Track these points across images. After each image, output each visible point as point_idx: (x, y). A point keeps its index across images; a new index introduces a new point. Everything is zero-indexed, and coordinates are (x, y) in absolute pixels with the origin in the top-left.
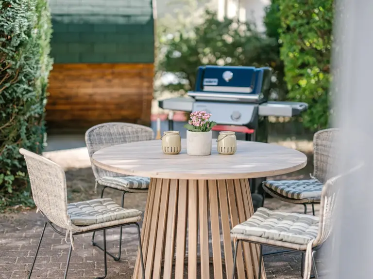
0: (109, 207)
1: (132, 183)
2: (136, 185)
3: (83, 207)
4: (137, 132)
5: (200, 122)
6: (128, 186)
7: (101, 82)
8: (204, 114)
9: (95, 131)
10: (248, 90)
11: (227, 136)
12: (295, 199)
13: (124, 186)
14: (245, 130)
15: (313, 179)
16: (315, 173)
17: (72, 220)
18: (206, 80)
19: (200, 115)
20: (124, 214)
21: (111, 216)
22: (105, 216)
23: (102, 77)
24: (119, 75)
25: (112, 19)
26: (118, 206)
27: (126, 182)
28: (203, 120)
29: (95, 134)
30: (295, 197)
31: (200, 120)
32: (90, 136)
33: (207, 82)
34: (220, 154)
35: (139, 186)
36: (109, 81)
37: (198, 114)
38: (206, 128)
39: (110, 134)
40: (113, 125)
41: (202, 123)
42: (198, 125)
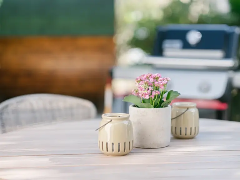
4: (71, 108)
5: (152, 91)
8: (158, 78)
10: (218, 53)
14: (216, 105)
19: (151, 80)
28: (157, 89)
31: (150, 88)
37: (148, 78)
38: (162, 102)
39: (33, 111)
41: (154, 93)
42: (147, 97)
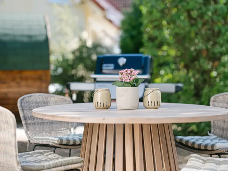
0: (50, 156)
1: (61, 140)
2: (65, 142)
3: (27, 157)
6: (59, 143)
7: (13, 84)
8: (132, 71)
9: (25, 99)
11: (153, 91)
12: (210, 150)
13: (55, 143)
15: (211, 136)
16: (212, 131)
17: (22, 166)
18: (104, 65)
19: (129, 72)
20: (69, 160)
21: (57, 163)
22: (51, 162)
23: (14, 80)
24: (26, 79)
25: (19, 39)
26: (58, 155)
27: (57, 139)
29: (25, 102)
30: (209, 148)
32: (21, 103)
33: (105, 67)
34: (146, 108)
35: (67, 142)
36: (18, 83)
37: (127, 71)
40: (40, 95)
41: (131, 79)
42: (128, 81)
